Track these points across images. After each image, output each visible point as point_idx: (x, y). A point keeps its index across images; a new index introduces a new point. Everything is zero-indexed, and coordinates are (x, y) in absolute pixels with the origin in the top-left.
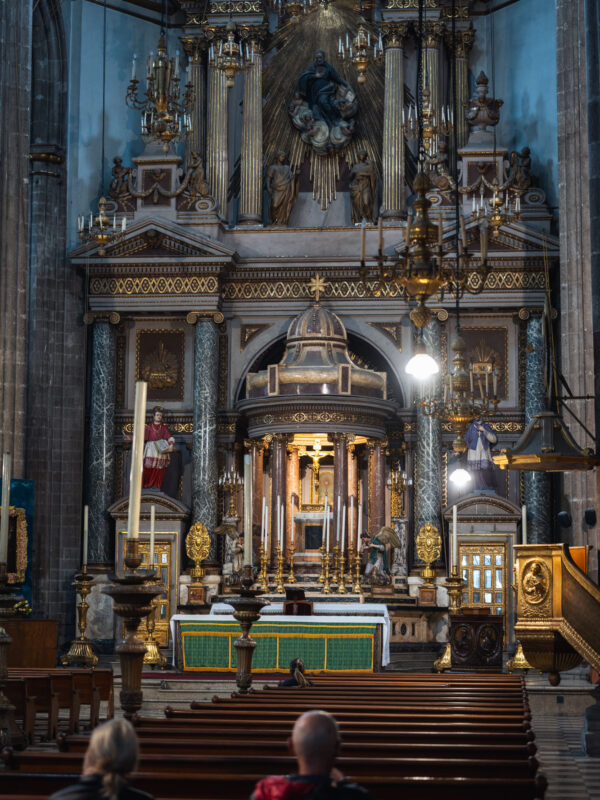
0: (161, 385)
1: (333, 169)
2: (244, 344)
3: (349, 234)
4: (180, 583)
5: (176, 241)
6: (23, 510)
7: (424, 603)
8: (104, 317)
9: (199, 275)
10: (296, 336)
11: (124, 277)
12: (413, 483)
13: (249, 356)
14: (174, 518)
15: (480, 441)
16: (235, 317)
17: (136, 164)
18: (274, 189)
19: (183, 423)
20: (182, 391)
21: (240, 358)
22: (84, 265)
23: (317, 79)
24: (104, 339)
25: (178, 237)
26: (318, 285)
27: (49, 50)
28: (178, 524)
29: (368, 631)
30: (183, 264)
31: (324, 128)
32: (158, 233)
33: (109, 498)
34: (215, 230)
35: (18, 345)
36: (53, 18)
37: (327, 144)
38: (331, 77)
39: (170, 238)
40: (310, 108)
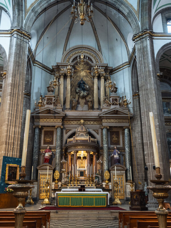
0: (49, 141)
1: (84, 101)
2: (66, 133)
3: (88, 112)
4: (52, 184)
5: (53, 111)
6: (19, 165)
7: (106, 189)
8: (38, 127)
9: (58, 118)
10: (78, 131)
11: (42, 118)
12: (103, 162)
13: (67, 136)
14: (51, 169)
15: (117, 153)
16: (65, 128)
17: (45, 97)
18: (73, 103)
19: (53, 149)
20: (53, 143)
21: (65, 136)
22: (34, 116)
23: (81, 83)
24: (37, 131)
25: (54, 110)
26: (82, 121)
27: (29, 74)
28: (52, 171)
29: (104, 196)
30: (55, 116)
31: (83, 92)
32: (50, 110)
33: (37, 165)
34: (61, 110)
35: (20, 127)
36: (30, 67)
37: (83, 95)
38: (84, 83)
39: (52, 111)
40: (80, 88)
